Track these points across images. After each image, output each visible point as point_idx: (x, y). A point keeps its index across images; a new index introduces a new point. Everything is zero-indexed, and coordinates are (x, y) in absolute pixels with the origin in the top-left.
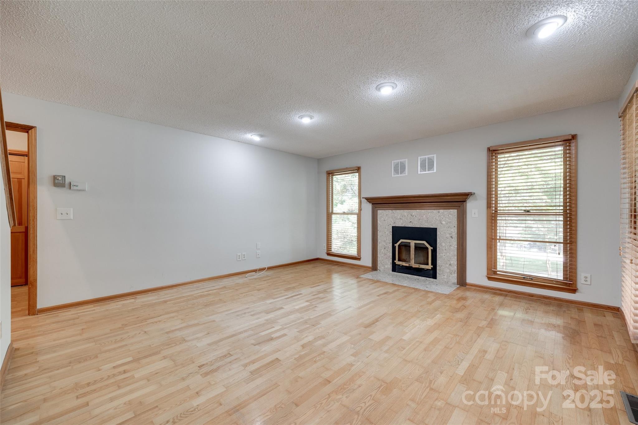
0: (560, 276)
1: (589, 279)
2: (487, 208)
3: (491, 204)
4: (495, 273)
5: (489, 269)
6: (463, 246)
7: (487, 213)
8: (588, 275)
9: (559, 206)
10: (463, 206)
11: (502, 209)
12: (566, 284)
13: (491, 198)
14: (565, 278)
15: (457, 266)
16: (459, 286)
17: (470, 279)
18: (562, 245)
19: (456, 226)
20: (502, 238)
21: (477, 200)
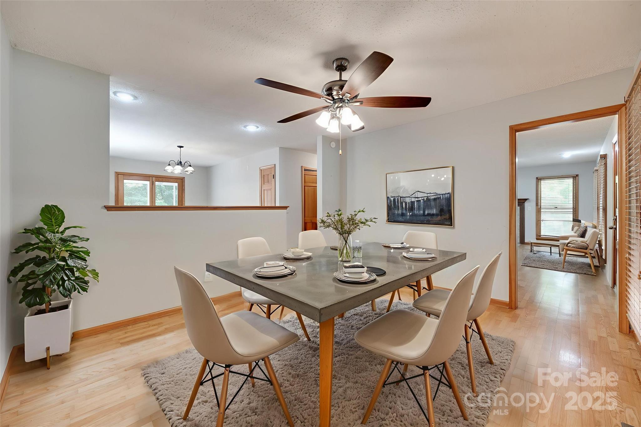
2: (536, 206)
3: (538, 204)
4: (540, 236)
5: (537, 235)
6: (523, 224)
7: (536, 208)
9: (571, 203)
10: (523, 205)
11: (543, 206)
13: (538, 200)
15: (520, 235)
16: (521, 244)
17: (527, 240)
19: (519, 215)
20: (544, 220)
21: (530, 202)
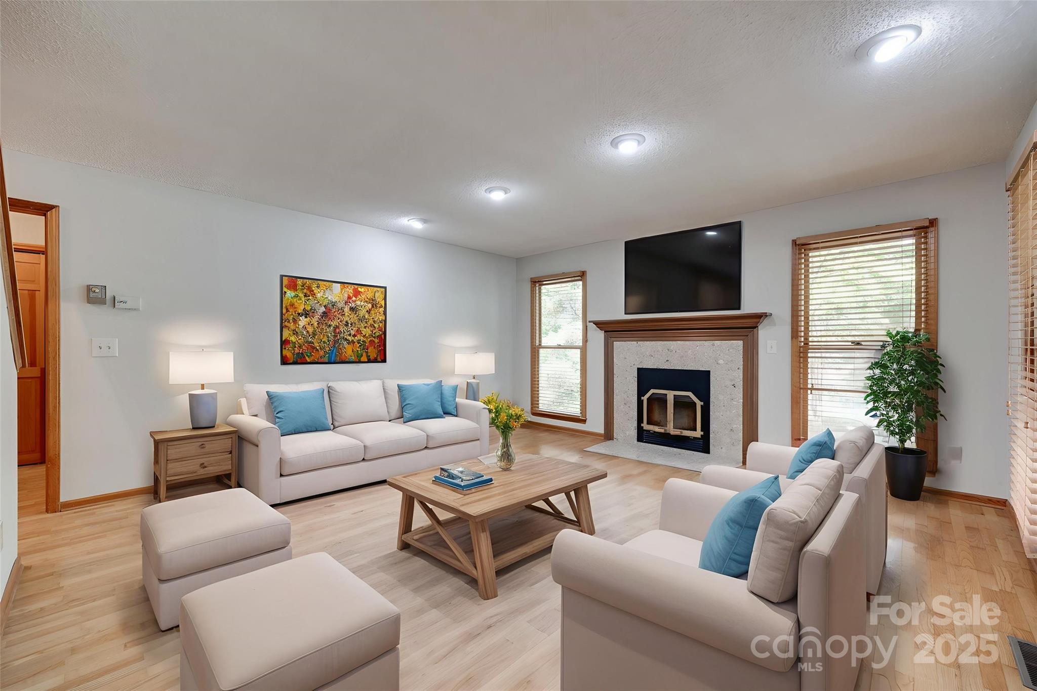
2: (793, 337)
3: (797, 331)
6: (752, 399)
7: (793, 347)
10: (753, 334)
11: (816, 339)
13: (798, 321)
19: (741, 367)
20: (817, 387)
21: (775, 325)
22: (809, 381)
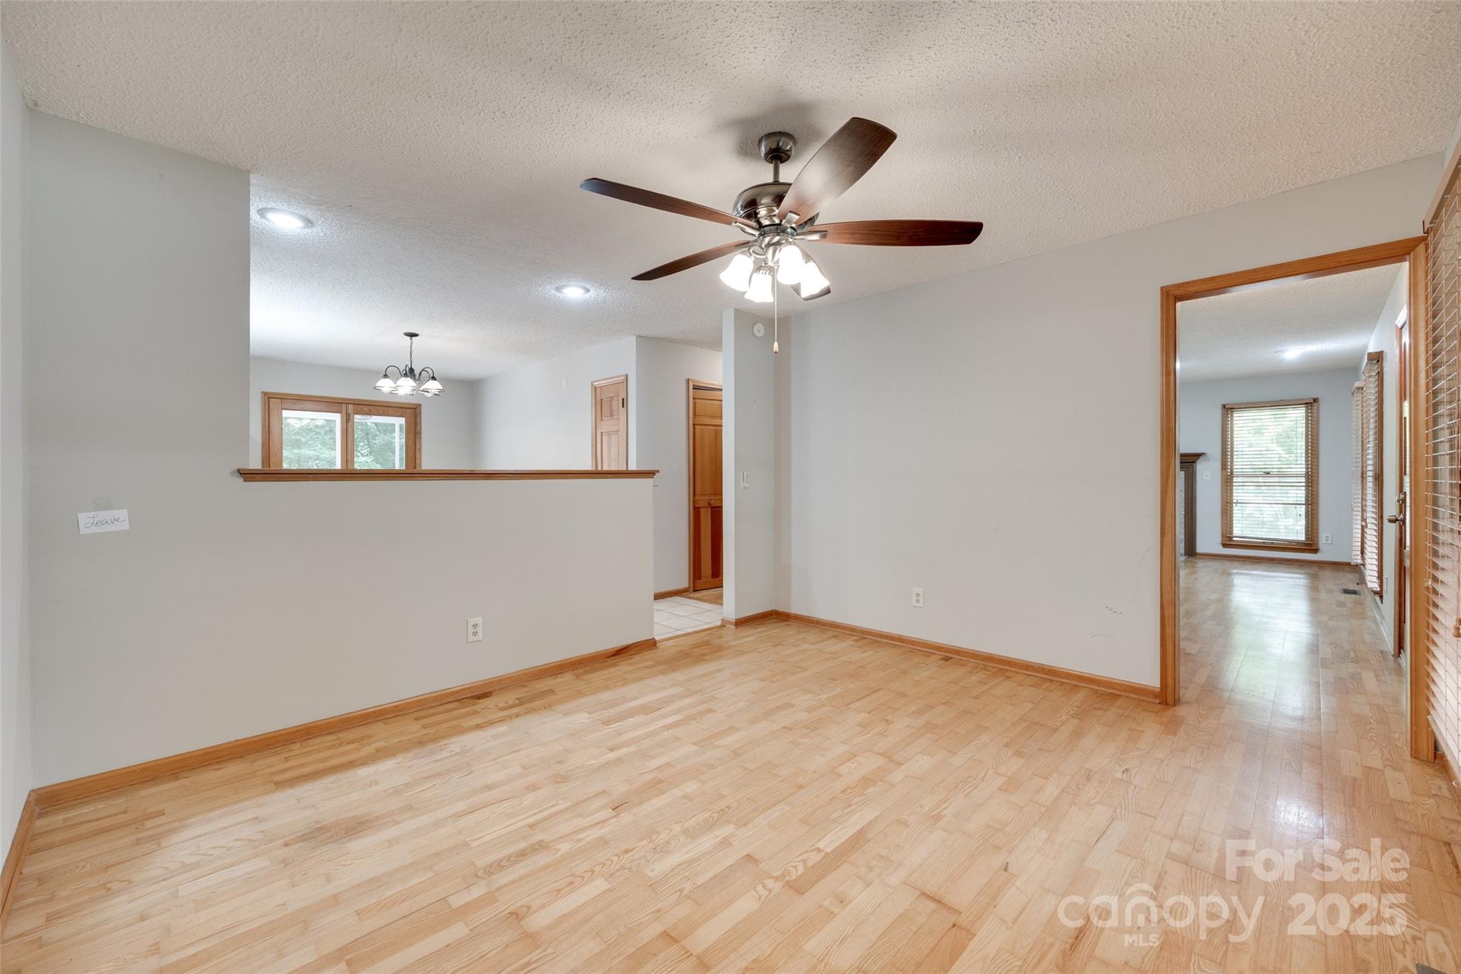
0: (1302, 537)
1: (1330, 539)
2: (1222, 470)
3: (1226, 465)
4: (1230, 539)
5: (1223, 536)
6: (1192, 511)
7: (1222, 475)
8: (1330, 535)
9: (1301, 464)
10: (1193, 467)
11: (1238, 470)
12: (1308, 545)
13: (1226, 455)
14: (1307, 538)
15: (1185, 537)
16: (1187, 557)
17: (1200, 548)
18: (1304, 506)
19: (1183, 490)
20: (1239, 501)
21: (1209, 460)
22: (1234, 498)
